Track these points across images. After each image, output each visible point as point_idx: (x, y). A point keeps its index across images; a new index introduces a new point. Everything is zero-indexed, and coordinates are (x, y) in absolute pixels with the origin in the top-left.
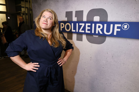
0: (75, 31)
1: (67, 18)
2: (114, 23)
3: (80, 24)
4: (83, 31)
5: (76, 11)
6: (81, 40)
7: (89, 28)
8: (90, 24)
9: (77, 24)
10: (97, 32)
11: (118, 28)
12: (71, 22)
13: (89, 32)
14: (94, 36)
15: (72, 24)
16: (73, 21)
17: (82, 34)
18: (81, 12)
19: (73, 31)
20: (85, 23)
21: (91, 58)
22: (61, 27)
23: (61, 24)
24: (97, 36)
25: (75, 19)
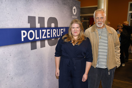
0: (38, 38)
1: (29, 24)
2: (61, 28)
3: (43, 30)
4: (45, 37)
5: (39, 17)
6: (44, 46)
7: (49, 33)
8: (49, 30)
9: (40, 31)
10: (54, 36)
11: (62, 31)
12: (34, 29)
13: (49, 37)
14: (52, 40)
15: (36, 31)
16: (37, 27)
17: (44, 40)
18: (43, 18)
19: (37, 38)
20: (46, 29)
21: (51, 59)
22: (23, 37)
23: (22, 32)
24: (54, 39)
25: (38, 25)
